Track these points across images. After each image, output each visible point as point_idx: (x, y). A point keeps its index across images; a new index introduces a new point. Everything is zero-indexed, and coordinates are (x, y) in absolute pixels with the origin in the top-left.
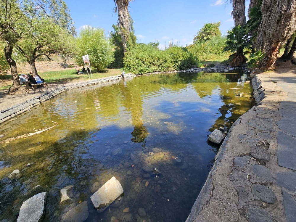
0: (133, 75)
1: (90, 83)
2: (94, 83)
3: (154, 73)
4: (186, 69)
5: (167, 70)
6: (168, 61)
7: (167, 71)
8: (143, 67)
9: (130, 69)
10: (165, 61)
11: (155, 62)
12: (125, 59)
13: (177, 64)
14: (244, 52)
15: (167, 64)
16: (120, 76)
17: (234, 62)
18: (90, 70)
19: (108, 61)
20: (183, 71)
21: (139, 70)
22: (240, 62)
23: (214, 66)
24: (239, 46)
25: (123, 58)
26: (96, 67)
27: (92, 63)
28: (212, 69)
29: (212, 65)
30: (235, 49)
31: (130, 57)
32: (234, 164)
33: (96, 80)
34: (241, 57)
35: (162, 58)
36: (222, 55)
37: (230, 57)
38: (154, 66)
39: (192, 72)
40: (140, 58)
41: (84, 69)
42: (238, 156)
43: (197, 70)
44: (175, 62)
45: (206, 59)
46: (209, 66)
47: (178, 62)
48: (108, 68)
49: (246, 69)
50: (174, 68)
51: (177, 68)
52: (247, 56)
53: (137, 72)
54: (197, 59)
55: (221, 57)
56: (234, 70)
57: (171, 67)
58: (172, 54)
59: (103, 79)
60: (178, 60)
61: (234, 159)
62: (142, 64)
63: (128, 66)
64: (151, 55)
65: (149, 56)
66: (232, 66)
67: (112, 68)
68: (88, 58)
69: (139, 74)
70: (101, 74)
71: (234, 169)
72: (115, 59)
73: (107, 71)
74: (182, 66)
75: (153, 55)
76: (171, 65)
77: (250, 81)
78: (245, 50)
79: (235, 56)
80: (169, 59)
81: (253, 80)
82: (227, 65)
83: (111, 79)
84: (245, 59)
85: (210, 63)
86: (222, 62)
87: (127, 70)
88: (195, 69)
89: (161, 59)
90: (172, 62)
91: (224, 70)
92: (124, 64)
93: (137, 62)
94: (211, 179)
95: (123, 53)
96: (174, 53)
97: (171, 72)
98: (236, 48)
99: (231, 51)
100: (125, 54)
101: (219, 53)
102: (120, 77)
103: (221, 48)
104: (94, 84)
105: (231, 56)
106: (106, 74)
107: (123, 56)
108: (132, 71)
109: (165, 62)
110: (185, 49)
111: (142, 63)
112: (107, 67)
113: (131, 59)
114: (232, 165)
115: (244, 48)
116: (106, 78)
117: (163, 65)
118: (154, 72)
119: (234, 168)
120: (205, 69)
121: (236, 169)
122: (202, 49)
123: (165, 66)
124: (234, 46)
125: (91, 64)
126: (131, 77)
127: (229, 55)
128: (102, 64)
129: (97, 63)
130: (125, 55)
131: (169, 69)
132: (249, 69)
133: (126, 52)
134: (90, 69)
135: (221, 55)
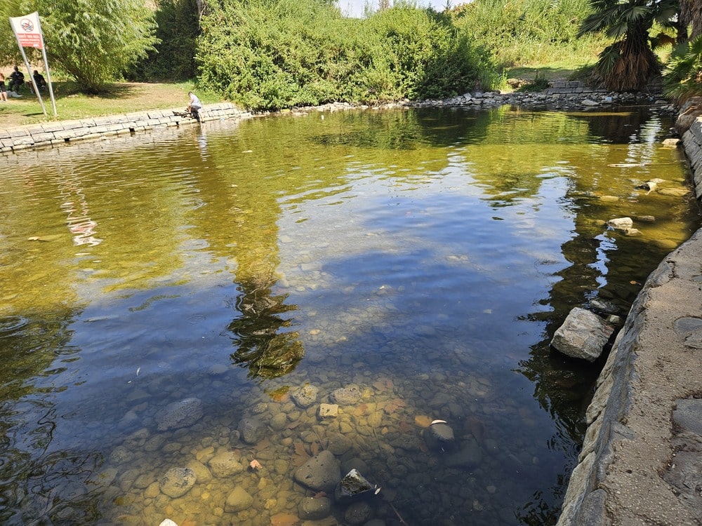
0: (236, 112)
1: (50, 136)
2: (65, 135)
3: (322, 108)
4: (446, 97)
5: (374, 97)
6: (380, 63)
7: (373, 99)
8: (278, 81)
9: (224, 84)
10: (366, 61)
11: (325, 62)
12: (203, 43)
13: (411, 74)
14: (652, 39)
15: (373, 75)
16: (182, 111)
17: (618, 75)
18: (45, 84)
19: (127, 47)
20: (435, 103)
21: (262, 91)
22: (639, 75)
23: (548, 86)
24: (634, 17)
25: (193, 37)
26: (71, 69)
27: (58, 55)
28: (539, 100)
29: (540, 82)
30: (620, 25)
31: (223, 36)
32: (676, 429)
33: (76, 123)
34: (643, 58)
35: (354, 49)
36: (575, 49)
37: (603, 54)
38: (325, 78)
39: (469, 108)
40: (265, 43)
41: (18, 77)
42: (687, 397)
43: (486, 101)
44: (403, 65)
45: (519, 59)
46: (527, 88)
47: (416, 65)
48: (131, 78)
49: (659, 98)
50: (400, 88)
51: (410, 90)
52: (663, 53)
53: (256, 100)
54: (485, 56)
55: (572, 56)
56: (618, 101)
57: (390, 85)
58: (392, 34)
59: (108, 123)
60: (416, 57)
61: (674, 408)
62: (276, 67)
63: (215, 73)
64: (310, 32)
65: (304, 38)
66: (610, 89)
67: (146, 81)
68: (37, 30)
69: (261, 109)
70: (96, 101)
71: (679, 449)
72: (159, 41)
73: (125, 87)
74: (431, 82)
75: (317, 35)
76: (390, 78)
77: (677, 140)
78: (655, 30)
79: (621, 52)
80: (382, 53)
81: (687, 135)
82: (594, 85)
83: (145, 124)
84: (655, 66)
85: (534, 74)
86: (576, 71)
87: (210, 91)
88: (478, 94)
89: (350, 54)
90: (392, 66)
91: (583, 102)
92: (201, 63)
93: (253, 58)
94: (596, 494)
95: (196, 19)
96: (401, 29)
97: (391, 106)
98: (625, 20)
99: (609, 34)
100: (204, 21)
101: (563, 41)
102: (183, 116)
103: (573, 22)
104: (67, 140)
105: (607, 49)
106: (122, 101)
107: (197, 31)
108: (235, 93)
109: (367, 64)
110: (441, 19)
111: (275, 62)
112: (125, 76)
113: (228, 46)
114: (671, 430)
115: (650, 25)
116: (121, 117)
117: (357, 74)
118: (324, 103)
119: (679, 442)
120: (514, 96)
121: (685, 448)
122: (503, 23)
123: (364, 79)
124: (619, 13)
125: (51, 57)
126: (232, 117)
127: (601, 50)
128: (103, 60)
129: (79, 53)
130: (204, 28)
131: (383, 95)
132: (669, 101)
133: (206, 14)
134: (49, 80)
135: (570, 46)
